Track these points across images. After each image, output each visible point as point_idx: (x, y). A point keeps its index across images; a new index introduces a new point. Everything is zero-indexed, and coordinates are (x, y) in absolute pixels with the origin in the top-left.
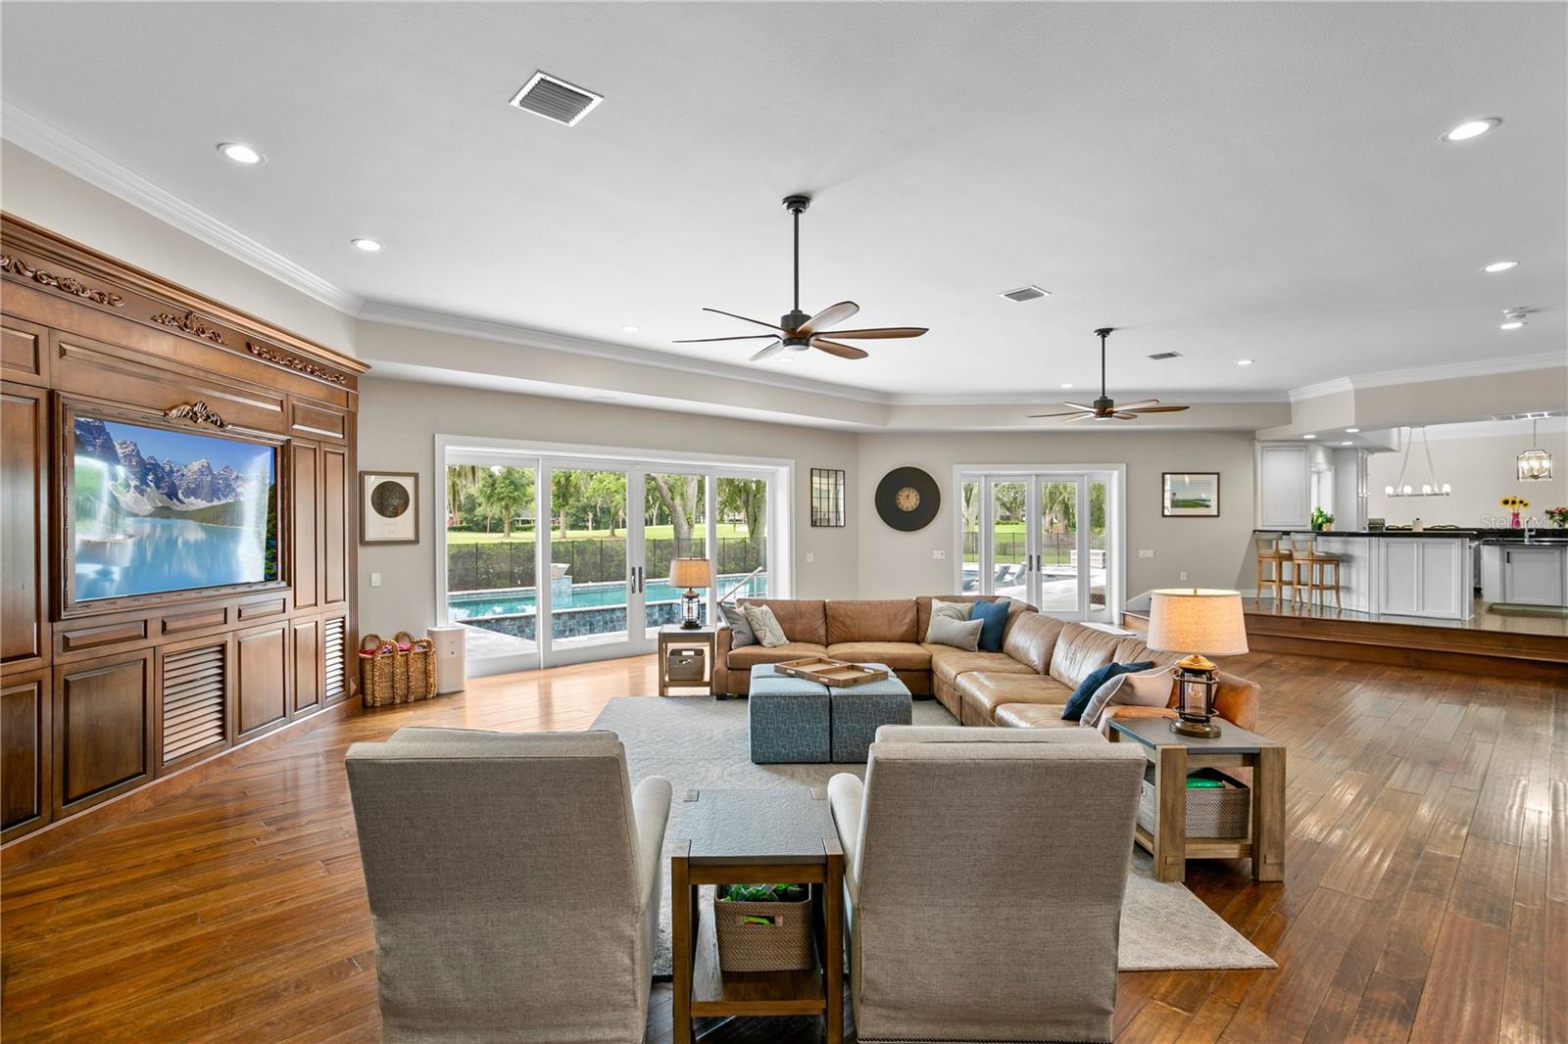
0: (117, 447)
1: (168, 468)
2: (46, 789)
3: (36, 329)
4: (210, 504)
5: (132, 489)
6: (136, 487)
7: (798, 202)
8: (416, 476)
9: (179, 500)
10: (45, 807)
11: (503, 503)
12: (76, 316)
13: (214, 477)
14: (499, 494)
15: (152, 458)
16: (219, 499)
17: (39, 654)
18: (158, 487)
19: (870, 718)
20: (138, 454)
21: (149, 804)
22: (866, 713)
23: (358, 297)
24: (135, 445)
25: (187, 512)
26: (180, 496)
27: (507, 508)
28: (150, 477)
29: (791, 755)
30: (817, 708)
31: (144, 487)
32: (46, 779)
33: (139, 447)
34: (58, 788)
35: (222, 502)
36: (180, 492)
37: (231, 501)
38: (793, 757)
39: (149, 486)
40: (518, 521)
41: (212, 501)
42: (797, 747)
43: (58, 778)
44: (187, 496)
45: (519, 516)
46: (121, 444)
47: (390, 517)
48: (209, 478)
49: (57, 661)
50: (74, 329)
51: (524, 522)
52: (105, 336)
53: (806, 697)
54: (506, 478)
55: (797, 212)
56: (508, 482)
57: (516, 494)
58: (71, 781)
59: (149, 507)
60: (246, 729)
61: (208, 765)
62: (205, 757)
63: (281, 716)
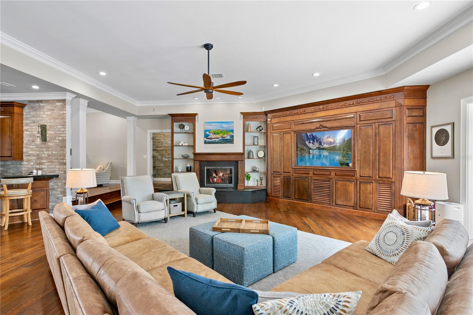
1: (319, 138)
2: (292, 195)
3: (291, 122)
4: (329, 146)
5: (311, 143)
6: (312, 143)
9: (322, 145)
12: (298, 117)
15: (316, 135)
16: (332, 145)
18: (317, 142)
20: (312, 135)
25: (324, 148)
26: (322, 144)
28: (315, 140)
31: (314, 143)
32: (292, 193)
34: (294, 195)
36: (322, 143)
37: (335, 145)
39: (315, 142)
41: (330, 145)
44: (324, 144)
47: (442, 146)
48: (329, 140)
49: (293, 175)
50: (297, 119)
52: (302, 118)
59: (315, 147)
60: (337, 204)
61: (323, 207)
62: (324, 205)
63: (353, 207)
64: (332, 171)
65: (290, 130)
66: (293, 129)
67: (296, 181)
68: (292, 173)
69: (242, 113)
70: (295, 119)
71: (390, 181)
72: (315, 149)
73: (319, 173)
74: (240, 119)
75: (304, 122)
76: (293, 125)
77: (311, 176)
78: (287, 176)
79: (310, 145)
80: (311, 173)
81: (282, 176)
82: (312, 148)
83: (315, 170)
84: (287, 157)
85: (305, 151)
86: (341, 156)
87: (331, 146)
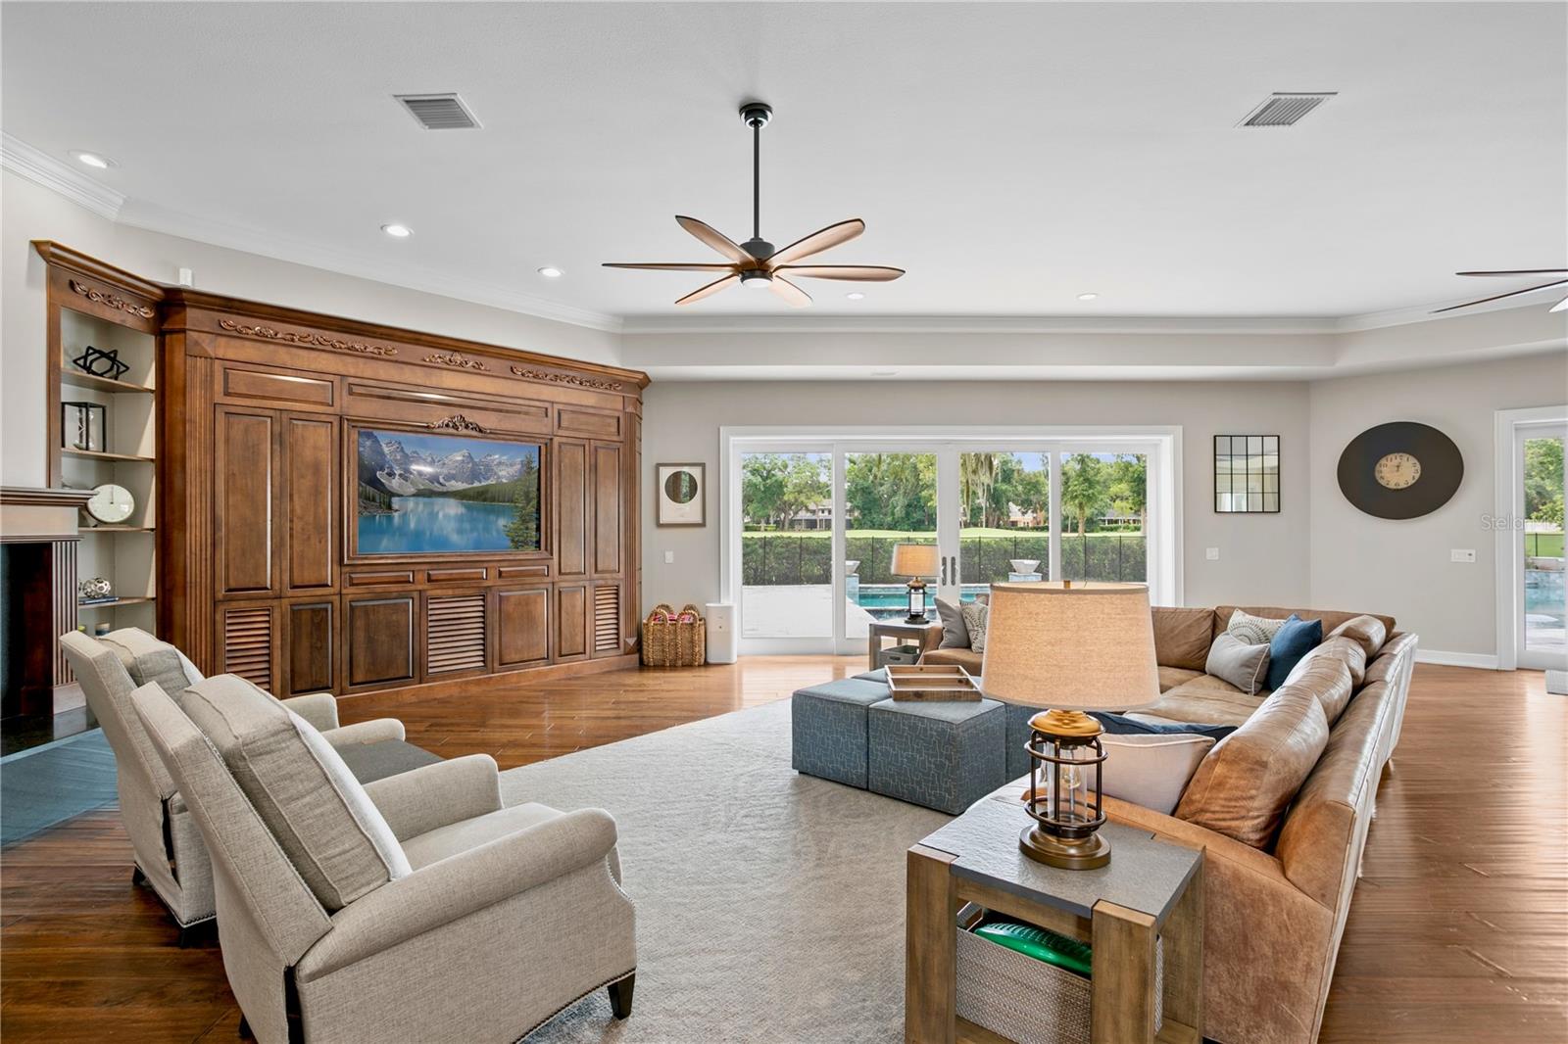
0: (384, 445)
2: (337, 673)
3: (331, 378)
4: (470, 486)
6: (400, 475)
7: (754, 111)
8: (703, 465)
9: (442, 483)
10: (335, 683)
11: (1077, 502)
12: (361, 366)
13: (475, 464)
14: (1073, 491)
15: (416, 452)
16: (480, 482)
17: (332, 586)
18: (421, 474)
19: (906, 744)
21: (414, 699)
22: (902, 736)
23: (616, 315)
24: (400, 443)
26: (443, 479)
27: (1081, 506)
28: (413, 468)
29: (827, 770)
30: (852, 719)
31: (408, 475)
32: (337, 666)
33: (403, 445)
34: (346, 673)
35: (483, 484)
36: (442, 476)
37: (494, 482)
38: (829, 773)
39: (415, 472)
40: (1104, 521)
41: (473, 483)
42: (831, 762)
43: (346, 667)
44: (448, 479)
45: (1104, 516)
46: (387, 444)
47: (681, 503)
48: (470, 465)
49: (344, 591)
50: (359, 375)
51: (1110, 522)
52: (383, 376)
53: (843, 703)
54: (1079, 475)
55: (756, 124)
56: (1082, 479)
57: (1091, 491)
58: (355, 673)
59: (412, 489)
60: (505, 662)
61: (467, 683)
62: (466, 677)
63: (544, 659)
64: (491, 564)
65: (330, 410)
66: (345, 410)
67: (357, 613)
68: (337, 584)
69: (37, 245)
70: (352, 372)
71: (615, 579)
72: (414, 495)
73: (451, 574)
74: (31, 280)
75: (395, 394)
76: (345, 392)
77: (420, 587)
78: (316, 599)
79: (394, 481)
80: (421, 577)
81: (285, 602)
82: (400, 492)
83: (435, 566)
84: (311, 519)
85: (374, 500)
86: (518, 518)
87: (476, 484)
